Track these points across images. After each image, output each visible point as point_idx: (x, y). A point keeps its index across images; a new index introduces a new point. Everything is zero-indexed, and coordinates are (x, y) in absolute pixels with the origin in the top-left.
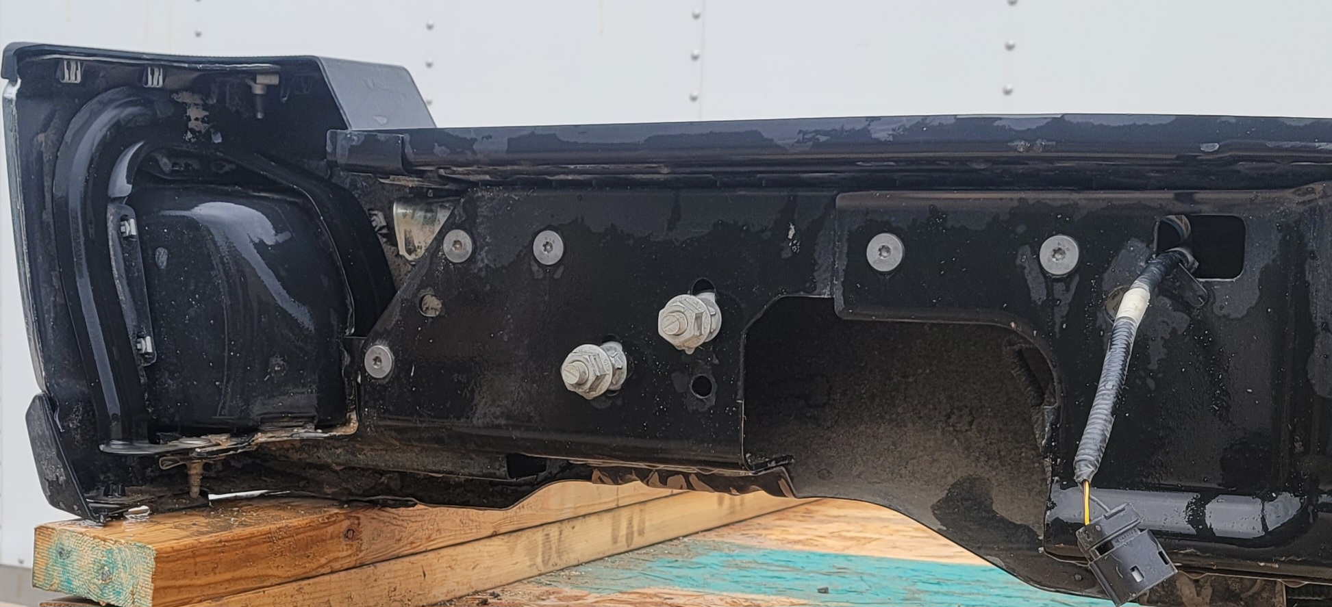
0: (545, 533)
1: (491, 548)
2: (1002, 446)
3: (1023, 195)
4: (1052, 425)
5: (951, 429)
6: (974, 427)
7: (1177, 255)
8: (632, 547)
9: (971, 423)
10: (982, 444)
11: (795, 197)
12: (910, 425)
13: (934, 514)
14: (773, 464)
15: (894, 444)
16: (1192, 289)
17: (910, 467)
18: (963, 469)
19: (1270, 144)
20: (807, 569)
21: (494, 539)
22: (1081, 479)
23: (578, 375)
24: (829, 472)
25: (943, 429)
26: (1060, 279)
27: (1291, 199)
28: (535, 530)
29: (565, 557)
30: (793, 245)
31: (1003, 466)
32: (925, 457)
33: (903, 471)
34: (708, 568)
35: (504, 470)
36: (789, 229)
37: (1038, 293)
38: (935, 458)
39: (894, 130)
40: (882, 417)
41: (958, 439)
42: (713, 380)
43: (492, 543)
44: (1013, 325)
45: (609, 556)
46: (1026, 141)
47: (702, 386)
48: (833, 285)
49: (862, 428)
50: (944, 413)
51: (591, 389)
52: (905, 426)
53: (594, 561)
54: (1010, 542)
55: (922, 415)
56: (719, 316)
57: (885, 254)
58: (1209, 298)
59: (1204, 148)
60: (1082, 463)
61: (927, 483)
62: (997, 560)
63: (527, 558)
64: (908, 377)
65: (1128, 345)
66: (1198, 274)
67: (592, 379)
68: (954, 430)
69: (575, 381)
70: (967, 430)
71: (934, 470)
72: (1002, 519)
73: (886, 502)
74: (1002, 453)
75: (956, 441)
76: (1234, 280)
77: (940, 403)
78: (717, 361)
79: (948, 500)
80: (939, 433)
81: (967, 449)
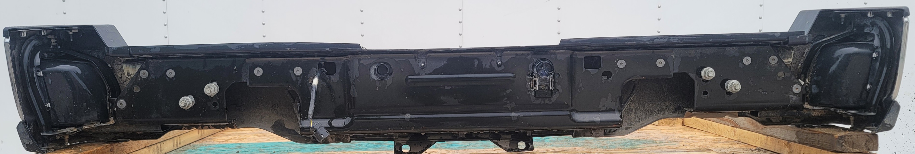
0: (157, 146)
1: (144, 151)
2: (286, 112)
3: (289, 59)
4: (299, 107)
5: (273, 109)
6: (279, 108)
7: (323, 70)
8: (178, 147)
9: (278, 108)
10: (281, 112)
11: (236, 60)
12: (263, 109)
13: (272, 129)
14: (233, 121)
15: (259, 114)
16: (326, 77)
17: (264, 119)
18: (277, 118)
19: (339, 48)
20: (230, 148)
21: (145, 148)
22: (310, 118)
23: (184, 104)
24: (244, 122)
25: (271, 109)
26: (299, 76)
27: (344, 58)
28: (154, 145)
29: (162, 152)
30: (236, 71)
31: (286, 116)
32: (268, 116)
33: (262, 120)
34: (203, 151)
35: (160, 129)
36: (234, 67)
37: (294, 79)
38: (270, 116)
39: (259, 46)
40: (256, 108)
41: (275, 111)
42: (218, 103)
43: (144, 150)
44: (289, 86)
45: (173, 151)
46: (289, 48)
47: (215, 104)
48: (246, 79)
49: (251, 111)
50: (271, 106)
51: (187, 107)
52: (262, 109)
53: (169, 152)
54: (290, 133)
55: (266, 106)
56: (218, 88)
57: (258, 72)
58: (330, 78)
59: (326, 49)
60: (310, 115)
61: (269, 122)
62: (288, 138)
63: (153, 153)
64: (262, 98)
65: (316, 90)
66: (327, 74)
67: (187, 105)
68: (274, 109)
69: (183, 105)
70: (277, 109)
71: (270, 119)
72: (287, 128)
73: (260, 127)
74: (286, 114)
75: (275, 112)
76: (334, 75)
77: (270, 103)
78: (218, 98)
79: (274, 125)
80: (270, 110)
81: (277, 113)
